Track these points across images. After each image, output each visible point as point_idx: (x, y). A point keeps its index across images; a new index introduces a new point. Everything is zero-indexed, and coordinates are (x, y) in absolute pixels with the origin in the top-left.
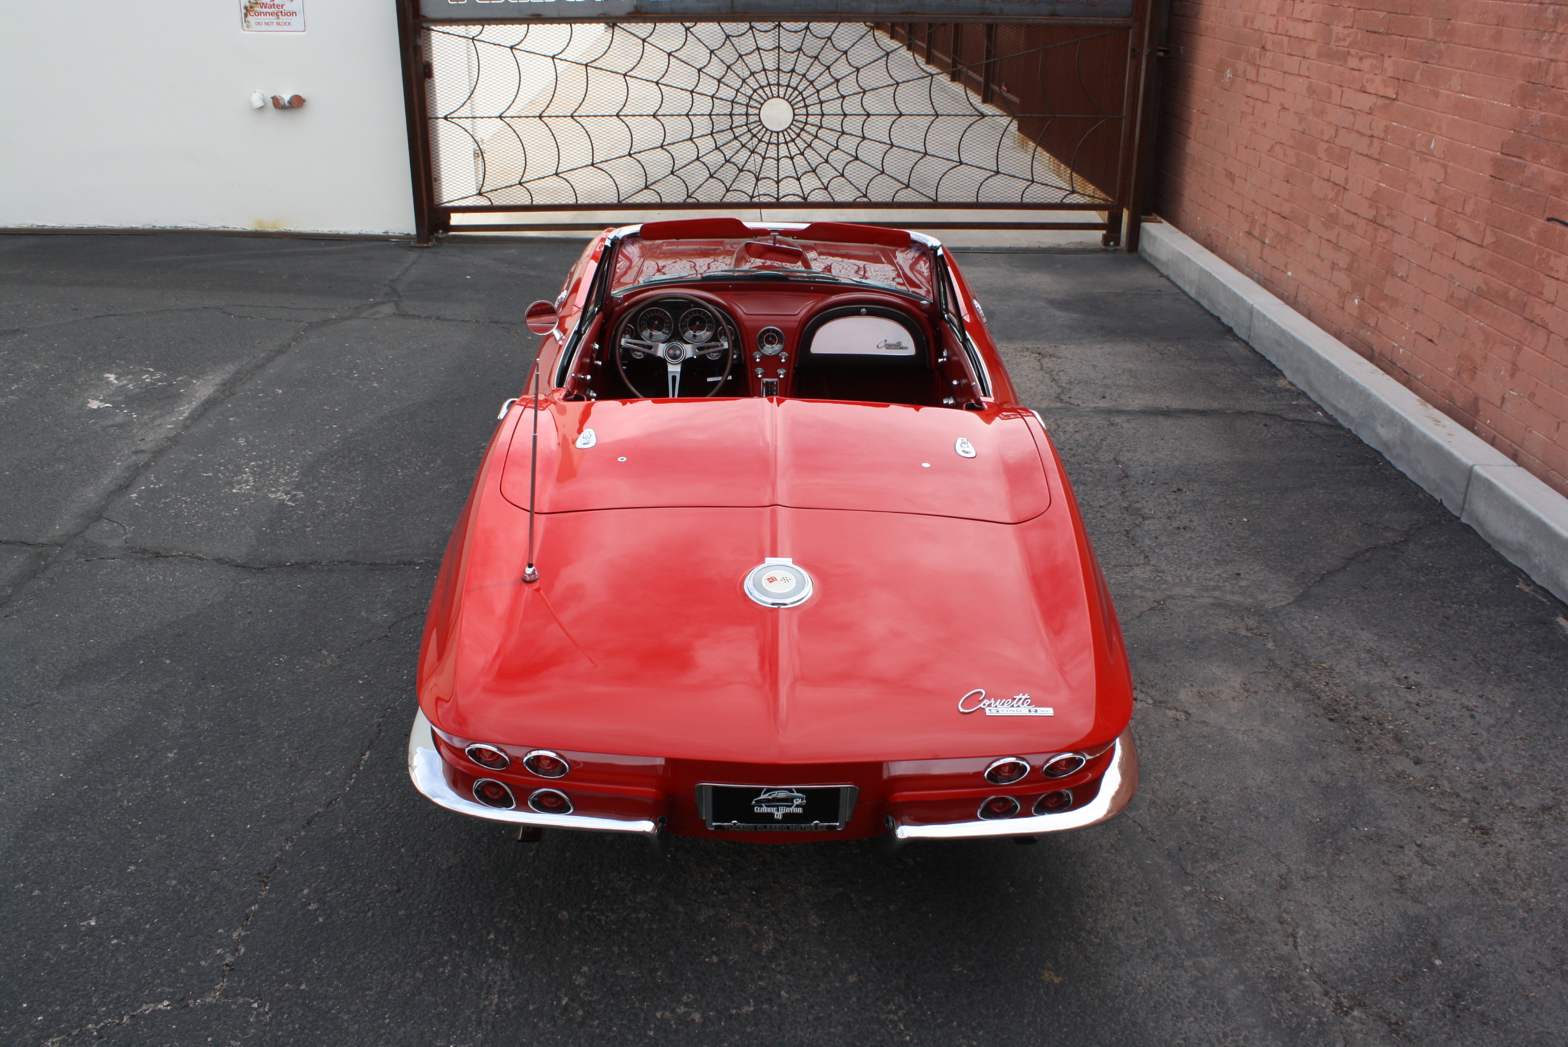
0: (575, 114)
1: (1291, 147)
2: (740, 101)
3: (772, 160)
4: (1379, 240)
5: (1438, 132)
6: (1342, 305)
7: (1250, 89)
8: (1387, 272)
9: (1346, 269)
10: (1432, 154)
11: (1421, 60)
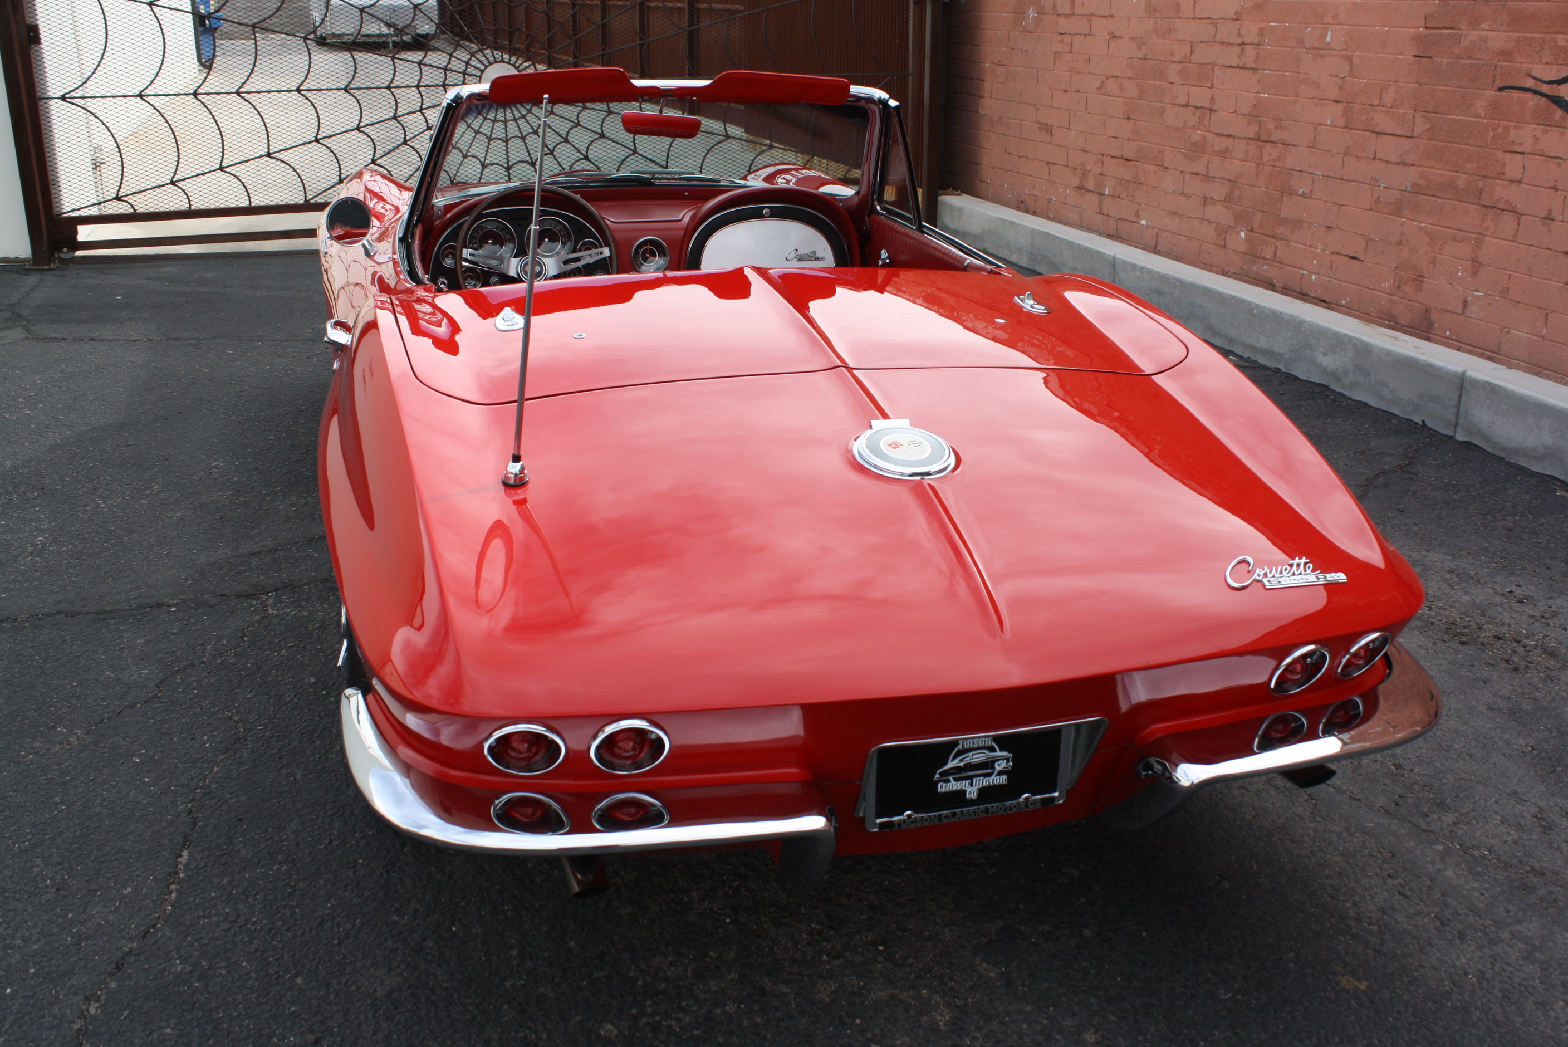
0: (242, 90)
1: (1129, 78)
2: (454, 68)
3: (500, 142)
4: (1266, 158)
5: (1335, 22)
6: (1222, 243)
7: (1064, 24)
8: (1282, 192)
9: (1224, 201)
10: (1328, 47)
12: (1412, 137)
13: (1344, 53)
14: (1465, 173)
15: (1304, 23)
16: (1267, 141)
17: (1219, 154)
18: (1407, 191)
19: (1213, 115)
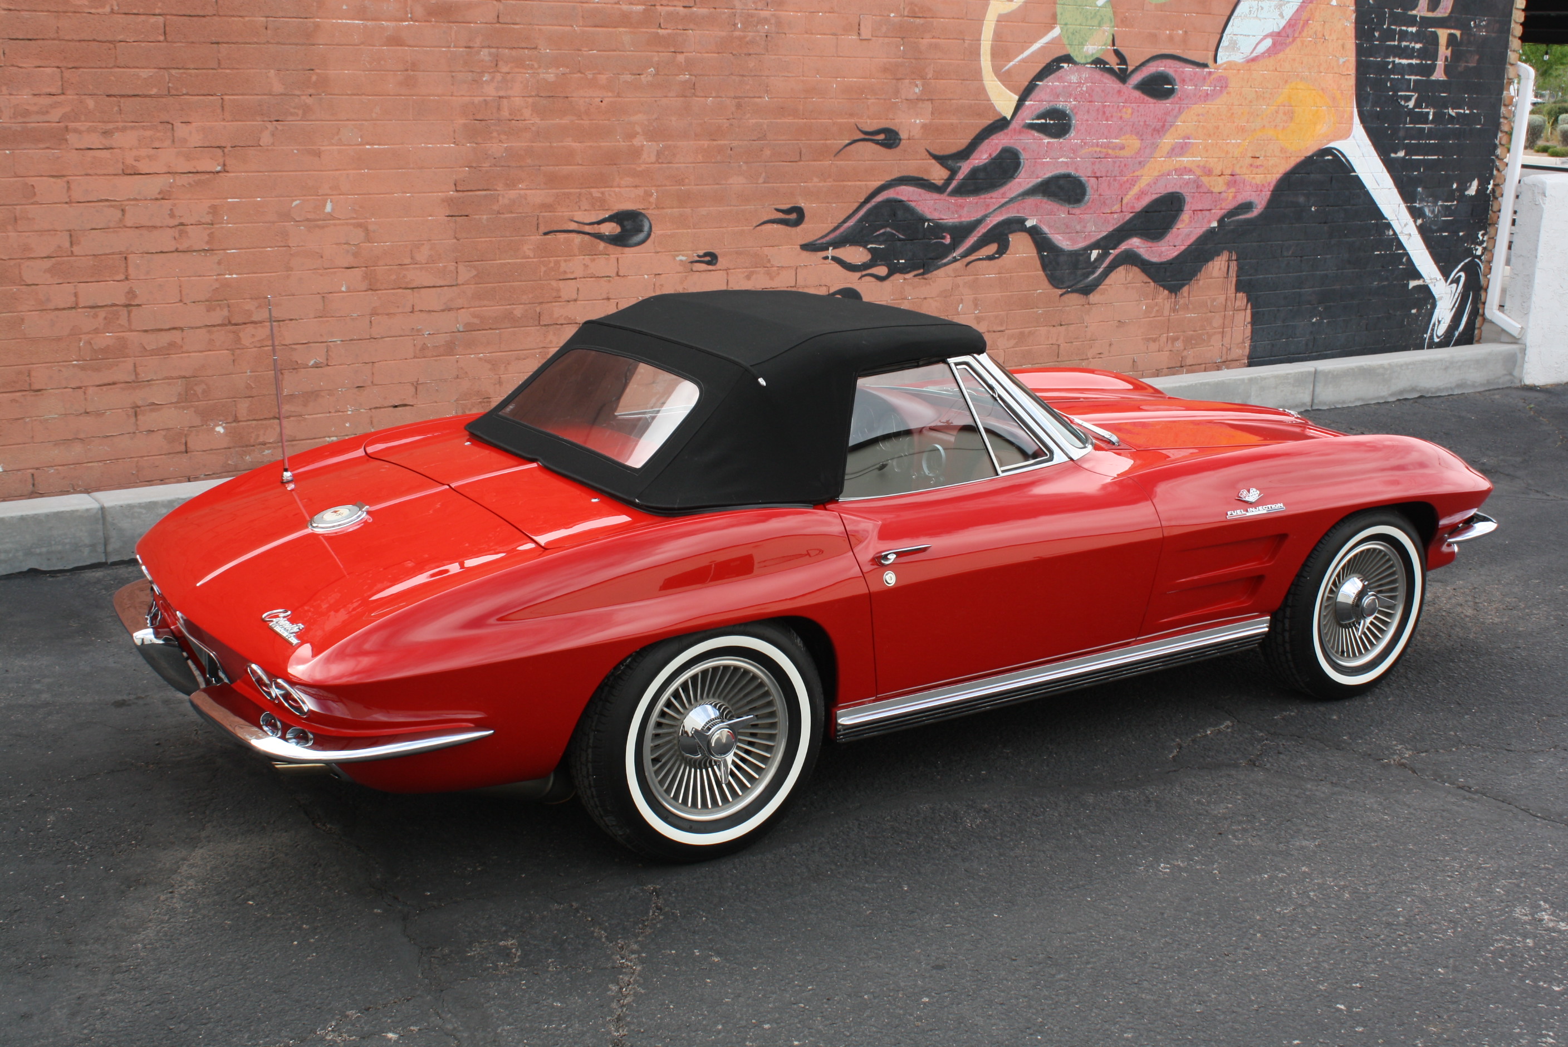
5: (334, 193)
6: (181, 449)
9: (177, 402)
10: (331, 216)
11: (266, 119)
12: (457, 285)
13: (355, 221)
14: (521, 304)
15: (288, 196)
16: (245, 324)
17: (157, 352)
18: (459, 331)
19: (135, 311)
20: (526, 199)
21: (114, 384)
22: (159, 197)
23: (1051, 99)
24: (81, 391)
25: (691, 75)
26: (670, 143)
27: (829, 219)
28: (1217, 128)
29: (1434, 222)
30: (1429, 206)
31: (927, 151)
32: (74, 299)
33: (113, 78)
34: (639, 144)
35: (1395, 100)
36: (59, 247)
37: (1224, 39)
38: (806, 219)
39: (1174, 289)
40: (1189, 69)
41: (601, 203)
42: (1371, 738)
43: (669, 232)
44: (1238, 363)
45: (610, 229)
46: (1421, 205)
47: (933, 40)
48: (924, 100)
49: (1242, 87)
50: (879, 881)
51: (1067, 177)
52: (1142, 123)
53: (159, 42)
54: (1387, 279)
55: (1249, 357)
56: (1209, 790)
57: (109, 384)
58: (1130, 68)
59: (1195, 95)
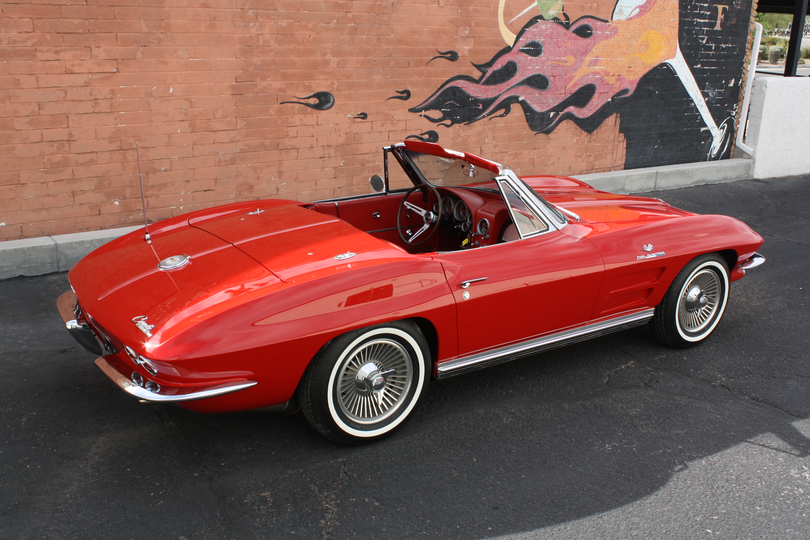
5: (174, 83)
8: (148, 173)
9: (95, 190)
10: (172, 95)
11: (139, 45)
12: (237, 129)
13: (185, 97)
14: (269, 139)
15: (150, 85)
16: (129, 149)
17: (83, 164)
18: (237, 153)
19: (73, 143)
20: (271, 86)
21: (62, 180)
22: (84, 85)
23: (532, 37)
24: (45, 185)
25: (355, 24)
26: (344, 58)
27: (423, 96)
28: (612, 52)
29: (713, 99)
30: (711, 92)
31: (472, 63)
32: (41, 137)
33: (60, 24)
34: (328, 58)
35: (697, 39)
36: (33, 111)
37: (616, 8)
38: (411, 96)
39: (590, 132)
40: (599, 23)
41: (310, 87)
42: (705, 371)
43: (343, 103)
44: (619, 168)
45: (314, 101)
46: (707, 91)
47: (475, 7)
48: (470, 37)
49: (624, 32)
50: (461, 455)
51: (539, 76)
52: (576, 50)
53: (84, 5)
54: (690, 127)
55: (625, 165)
56: (626, 401)
57: (60, 181)
58: (571, 22)
59: (602, 36)
